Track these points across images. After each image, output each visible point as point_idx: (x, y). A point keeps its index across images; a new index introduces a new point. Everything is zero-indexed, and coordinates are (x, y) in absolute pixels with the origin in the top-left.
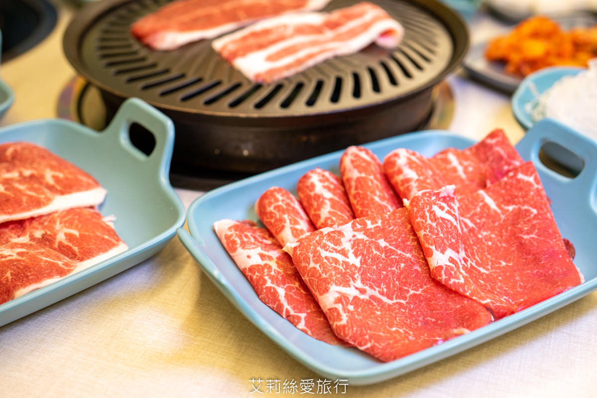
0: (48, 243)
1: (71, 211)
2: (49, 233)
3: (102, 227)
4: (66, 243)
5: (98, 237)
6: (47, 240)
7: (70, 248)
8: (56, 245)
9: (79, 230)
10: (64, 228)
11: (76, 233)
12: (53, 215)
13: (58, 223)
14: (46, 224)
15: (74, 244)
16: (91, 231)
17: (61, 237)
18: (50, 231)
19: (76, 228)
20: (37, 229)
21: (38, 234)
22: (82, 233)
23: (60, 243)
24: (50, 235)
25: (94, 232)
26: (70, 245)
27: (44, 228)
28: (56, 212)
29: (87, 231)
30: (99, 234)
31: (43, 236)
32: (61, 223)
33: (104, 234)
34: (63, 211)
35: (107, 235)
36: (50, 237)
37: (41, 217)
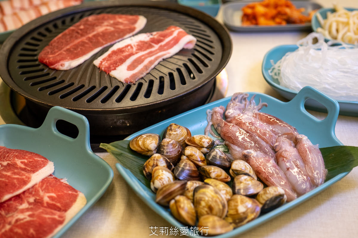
0: (39, 204)
1: (43, 181)
2: (38, 198)
3: (64, 186)
4: (51, 202)
5: (66, 194)
6: (38, 202)
7: (54, 205)
8: (45, 205)
9: (55, 193)
10: (46, 193)
11: (53, 195)
12: (35, 186)
13: (41, 191)
14: (33, 193)
15: (56, 202)
16: (61, 191)
17: (46, 199)
18: (38, 197)
19: (52, 192)
20: (29, 197)
21: (32, 200)
22: (57, 194)
23: (47, 203)
24: (38, 199)
25: (63, 192)
26: (54, 203)
27: (33, 196)
28: (36, 184)
29: (59, 192)
30: (65, 192)
31: (35, 200)
32: (42, 191)
33: (68, 191)
34: (40, 182)
35: (70, 191)
36: (40, 201)
37: (29, 189)
